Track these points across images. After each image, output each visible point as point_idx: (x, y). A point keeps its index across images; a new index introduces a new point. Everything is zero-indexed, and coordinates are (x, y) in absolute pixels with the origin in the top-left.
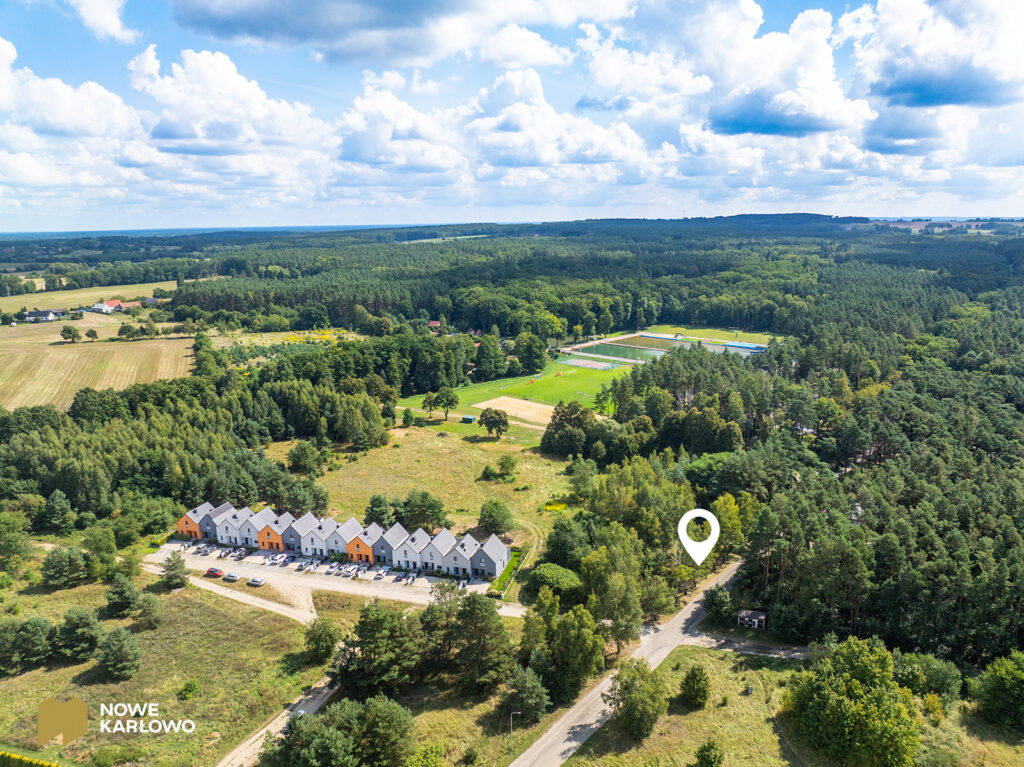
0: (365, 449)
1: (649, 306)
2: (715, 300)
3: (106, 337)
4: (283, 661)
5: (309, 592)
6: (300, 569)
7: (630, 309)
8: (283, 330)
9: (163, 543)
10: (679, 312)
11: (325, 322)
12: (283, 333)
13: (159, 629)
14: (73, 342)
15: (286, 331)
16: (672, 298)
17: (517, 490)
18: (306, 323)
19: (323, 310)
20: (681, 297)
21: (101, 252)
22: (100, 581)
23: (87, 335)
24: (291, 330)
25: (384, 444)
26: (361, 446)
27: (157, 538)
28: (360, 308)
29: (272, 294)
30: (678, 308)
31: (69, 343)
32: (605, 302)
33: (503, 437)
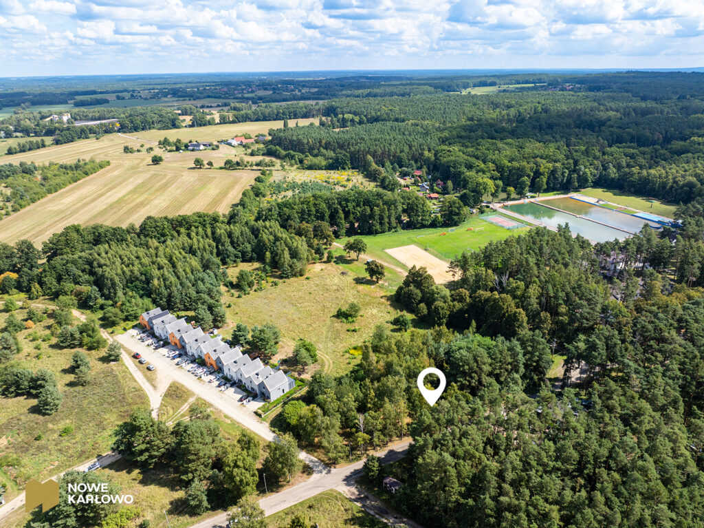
0: (287, 277)
1: (584, 173)
2: (645, 172)
3: (218, 167)
4: (121, 426)
5: (170, 381)
6: (177, 364)
7: (566, 175)
8: (320, 169)
9: (129, 329)
10: (613, 179)
11: (347, 165)
12: (320, 171)
13: (87, 386)
14: (200, 168)
15: (322, 169)
16: (611, 167)
17: (348, 331)
18: (334, 165)
19: (347, 157)
20: (619, 167)
21: (271, 92)
22: (85, 347)
23: (207, 164)
24: (325, 169)
25: (301, 275)
26: (285, 276)
27: (131, 324)
28: (369, 157)
29: (324, 142)
30: (613, 176)
31: (198, 168)
32: (546, 166)
33: (380, 282)
